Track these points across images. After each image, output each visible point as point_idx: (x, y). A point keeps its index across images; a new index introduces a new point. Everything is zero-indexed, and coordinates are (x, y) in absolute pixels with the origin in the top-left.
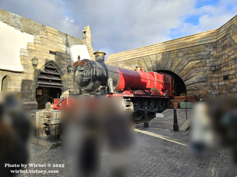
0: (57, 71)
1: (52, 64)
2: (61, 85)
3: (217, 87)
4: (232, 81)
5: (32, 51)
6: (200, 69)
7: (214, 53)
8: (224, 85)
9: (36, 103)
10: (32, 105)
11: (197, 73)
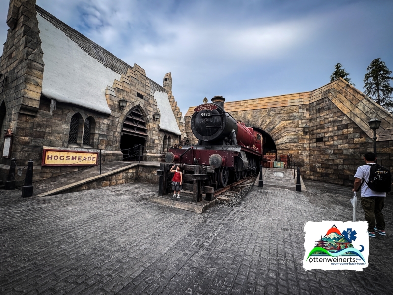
0: (142, 119)
1: (139, 109)
2: (145, 134)
3: (307, 149)
4: (328, 143)
5: (120, 90)
6: (291, 129)
7: (307, 115)
8: (317, 146)
9: (120, 153)
10: (117, 155)
11: (288, 133)
